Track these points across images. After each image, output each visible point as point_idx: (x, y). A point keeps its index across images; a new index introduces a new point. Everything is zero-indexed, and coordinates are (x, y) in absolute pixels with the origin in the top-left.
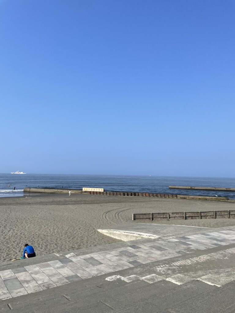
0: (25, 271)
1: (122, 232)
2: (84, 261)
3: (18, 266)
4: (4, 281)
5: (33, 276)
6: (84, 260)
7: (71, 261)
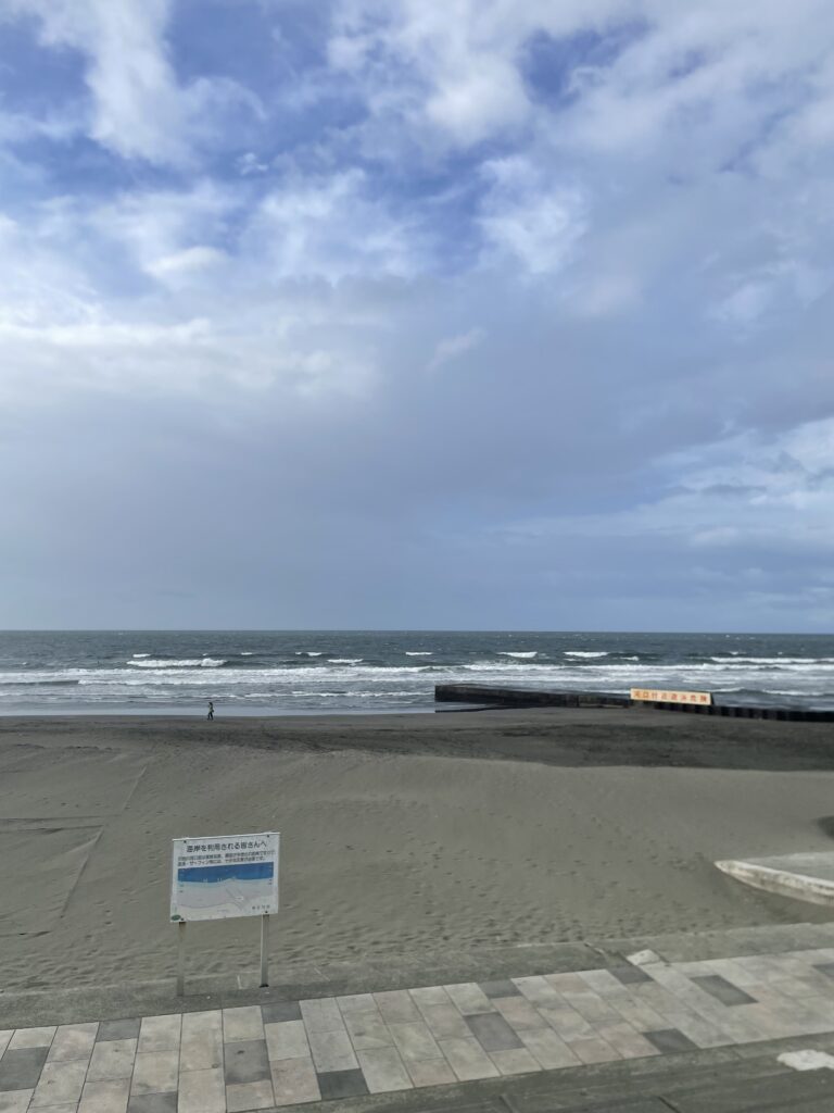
0: (516, 993)
1: (810, 884)
2: (692, 984)
3: (493, 973)
4: (468, 1018)
5: (543, 1011)
6: (694, 979)
7: (648, 978)
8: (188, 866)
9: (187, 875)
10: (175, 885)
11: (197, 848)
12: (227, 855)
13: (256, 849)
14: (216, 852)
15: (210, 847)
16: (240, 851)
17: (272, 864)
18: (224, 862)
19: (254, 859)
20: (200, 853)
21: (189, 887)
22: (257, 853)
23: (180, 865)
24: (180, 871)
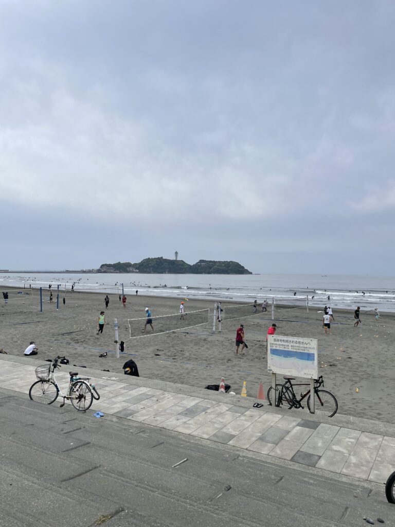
8: (274, 348)
9: (274, 352)
10: (270, 356)
11: (278, 340)
12: (292, 346)
13: (305, 346)
14: (286, 344)
15: (283, 340)
16: (298, 345)
17: (314, 354)
18: (290, 349)
19: (304, 350)
20: (279, 343)
21: (276, 358)
22: (306, 348)
23: (271, 346)
24: (271, 349)
